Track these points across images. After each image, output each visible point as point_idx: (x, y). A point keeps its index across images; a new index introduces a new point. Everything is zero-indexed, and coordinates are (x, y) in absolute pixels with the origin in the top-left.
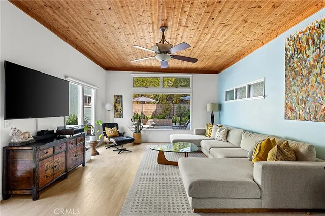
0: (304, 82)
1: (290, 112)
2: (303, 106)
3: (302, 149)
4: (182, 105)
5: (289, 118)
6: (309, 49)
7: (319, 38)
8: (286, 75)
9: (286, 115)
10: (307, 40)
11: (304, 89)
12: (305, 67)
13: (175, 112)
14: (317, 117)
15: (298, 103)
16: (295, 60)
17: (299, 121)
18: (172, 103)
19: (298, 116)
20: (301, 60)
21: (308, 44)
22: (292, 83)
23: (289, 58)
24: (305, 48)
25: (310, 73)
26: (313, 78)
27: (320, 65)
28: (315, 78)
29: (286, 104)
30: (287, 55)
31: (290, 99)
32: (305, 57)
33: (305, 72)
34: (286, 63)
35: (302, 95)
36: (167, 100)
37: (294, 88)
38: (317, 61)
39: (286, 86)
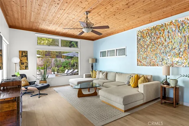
0: (146, 50)
1: (140, 63)
2: (145, 60)
3: (149, 78)
4: (58, 59)
5: (139, 65)
6: (147, 38)
7: (151, 34)
8: (137, 47)
9: (138, 64)
10: (147, 34)
11: (146, 53)
12: (146, 44)
13: (53, 64)
14: (151, 64)
15: (143, 59)
16: (142, 41)
17: (144, 67)
18: (50, 57)
19: (143, 64)
20: (144, 41)
21: (147, 35)
22: (140, 50)
23: (138, 40)
24: (146, 37)
25: (148, 47)
26: (149, 49)
27: (151, 44)
28: (150, 49)
29: (138, 60)
30: (137, 38)
31: (139, 57)
32: (146, 40)
33: (146, 46)
34: (137, 41)
35: (145, 56)
36: (46, 55)
37: (141, 53)
38: (150, 43)
39: (138, 51)
